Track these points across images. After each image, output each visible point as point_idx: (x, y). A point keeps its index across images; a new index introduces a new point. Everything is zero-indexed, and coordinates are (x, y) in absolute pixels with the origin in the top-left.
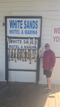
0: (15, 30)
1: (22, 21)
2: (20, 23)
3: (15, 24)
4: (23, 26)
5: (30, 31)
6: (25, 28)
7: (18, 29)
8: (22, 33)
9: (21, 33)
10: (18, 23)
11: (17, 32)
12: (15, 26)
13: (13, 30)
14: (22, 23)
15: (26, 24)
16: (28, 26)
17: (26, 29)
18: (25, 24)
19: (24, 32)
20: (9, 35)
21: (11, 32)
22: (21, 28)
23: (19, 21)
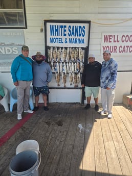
0: (57, 39)
1: (65, 27)
2: (63, 29)
3: (56, 30)
4: (67, 32)
5: (76, 39)
6: (69, 35)
7: (60, 37)
8: (66, 42)
9: (64, 42)
10: (60, 29)
11: (59, 40)
12: (56, 32)
13: (54, 38)
14: (65, 29)
15: (71, 30)
16: (73, 33)
17: (71, 37)
19: (68, 40)
20: (49, 44)
21: (52, 40)
22: (65, 35)
23: (62, 27)
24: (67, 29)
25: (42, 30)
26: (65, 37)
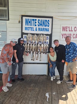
0: (30, 28)
1: (36, 20)
2: (34, 21)
3: (30, 22)
4: (37, 24)
5: (43, 28)
6: (39, 26)
7: (32, 26)
8: (36, 30)
10: (32, 21)
11: (32, 29)
12: (30, 23)
13: (28, 27)
14: (36, 21)
16: (41, 25)
18: (39, 23)
19: (38, 29)
20: (24, 31)
21: (26, 29)
22: (35, 25)
24: (37, 21)
25: (19, 22)
26: (36, 27)
